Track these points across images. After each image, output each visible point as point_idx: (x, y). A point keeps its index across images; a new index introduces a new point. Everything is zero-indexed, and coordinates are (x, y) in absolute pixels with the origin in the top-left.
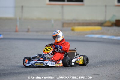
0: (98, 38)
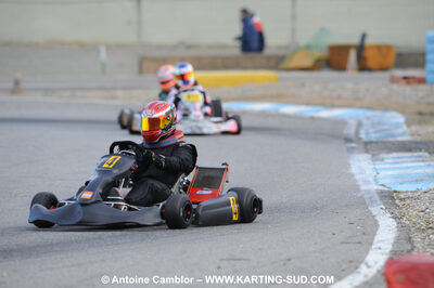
0: (263, 114)
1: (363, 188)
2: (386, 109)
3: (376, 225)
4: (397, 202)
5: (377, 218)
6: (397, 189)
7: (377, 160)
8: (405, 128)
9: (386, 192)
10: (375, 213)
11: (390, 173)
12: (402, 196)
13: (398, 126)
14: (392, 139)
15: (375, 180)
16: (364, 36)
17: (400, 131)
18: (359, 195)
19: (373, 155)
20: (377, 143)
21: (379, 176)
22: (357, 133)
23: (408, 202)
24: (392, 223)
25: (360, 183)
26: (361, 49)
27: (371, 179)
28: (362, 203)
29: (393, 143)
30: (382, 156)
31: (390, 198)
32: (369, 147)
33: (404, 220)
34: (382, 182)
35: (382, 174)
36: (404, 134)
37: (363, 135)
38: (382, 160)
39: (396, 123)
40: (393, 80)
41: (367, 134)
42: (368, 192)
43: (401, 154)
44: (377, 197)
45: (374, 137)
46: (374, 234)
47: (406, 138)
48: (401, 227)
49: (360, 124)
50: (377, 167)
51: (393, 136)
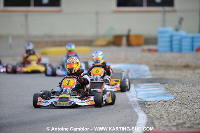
1: (131, 100)
2: (140, 63)
3: (137, 117)
4: (147, 106)
5: (138, 114)
6: (146, 100)
7: (137, 87)
8: (149, 72)
9: (141, 102)
10: (137, 111)
11: (143, 93)
12: (149, 103)
13: (146, 71)
14: (143, 78)
15: (137, 96)
16: (129, 31)
17: (147, 74)
18: (129, 103)
19: (135, 85)
20: (137, 79)
21: (138, 95)
22: (128, 75)
23: (152, 106)
24: (144, 116)
25: (129, 98)
26: (128, 37)
27: (135, 96)
28: (131, 107)
29: (144, 80)
30: (139, 85)
31: (143, 104)
32: (133, 81)
33: (150, 115)
34: (139, 97)
35: (140, 93)
36: (149, 75)
37: (130, 76)
38: (139, 87)
39: (145, 70)
40: (144, 51)
41: (132, 75)
42: (134, 102)
43: (148, 85)
44: (138, 104)
45: (135, 77)
46: (137, 121)
47: (150, 77)
48: (149, 118)
49: (129, 71)
50: (137, 90)
51: (144, 76)
